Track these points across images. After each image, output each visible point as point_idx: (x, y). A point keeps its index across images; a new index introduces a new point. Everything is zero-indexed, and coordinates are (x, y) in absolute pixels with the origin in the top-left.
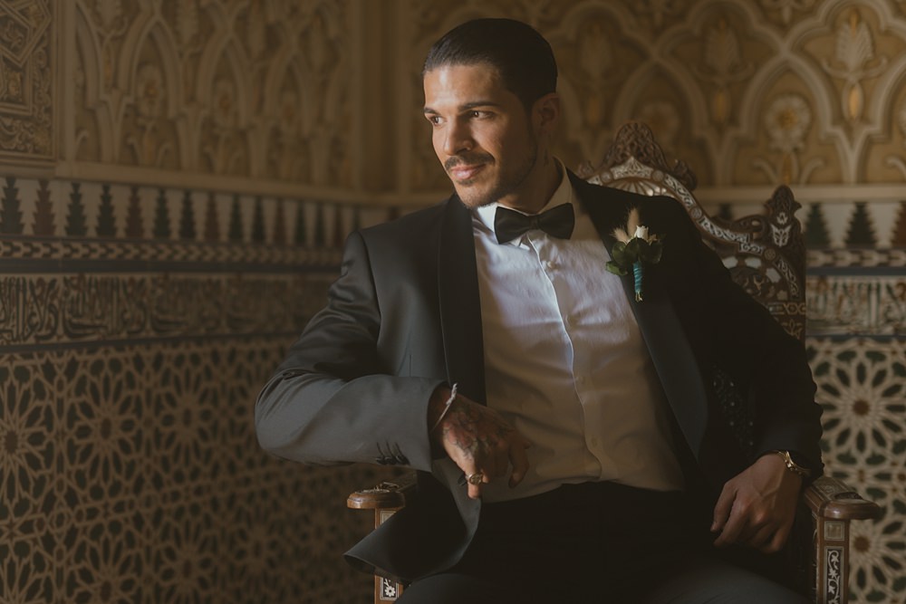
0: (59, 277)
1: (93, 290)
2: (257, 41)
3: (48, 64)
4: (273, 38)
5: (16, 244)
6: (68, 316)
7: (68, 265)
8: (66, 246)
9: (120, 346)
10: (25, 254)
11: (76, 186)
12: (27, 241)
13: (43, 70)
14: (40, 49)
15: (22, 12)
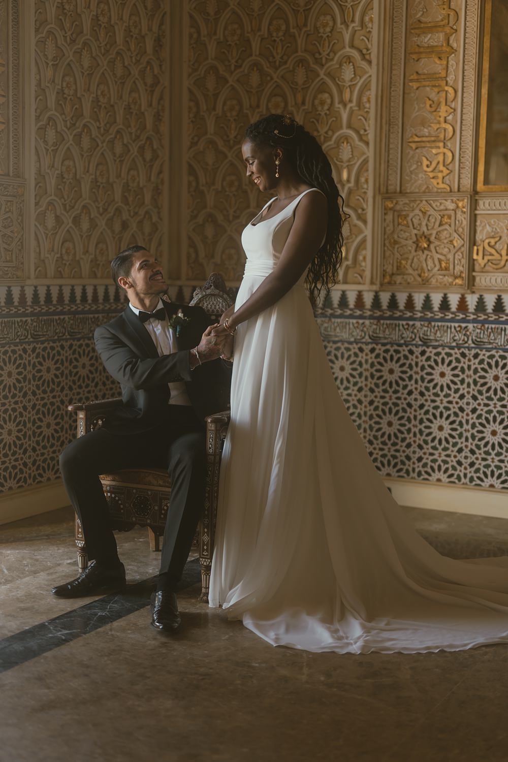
0: (29, 319)
1: (43, 323)
2: (117, 227)
3: (22, 248)
4: (125, 226)
5: (11, 308)
6: (32, 332)
7: (32, 314)
8: (32, 308)
9: (54, 342)
10: (7, 312)
11: (36, 287)
12: (16, 307)
13: (20, 250)
14: (19, 243)
15: (11, 232)
